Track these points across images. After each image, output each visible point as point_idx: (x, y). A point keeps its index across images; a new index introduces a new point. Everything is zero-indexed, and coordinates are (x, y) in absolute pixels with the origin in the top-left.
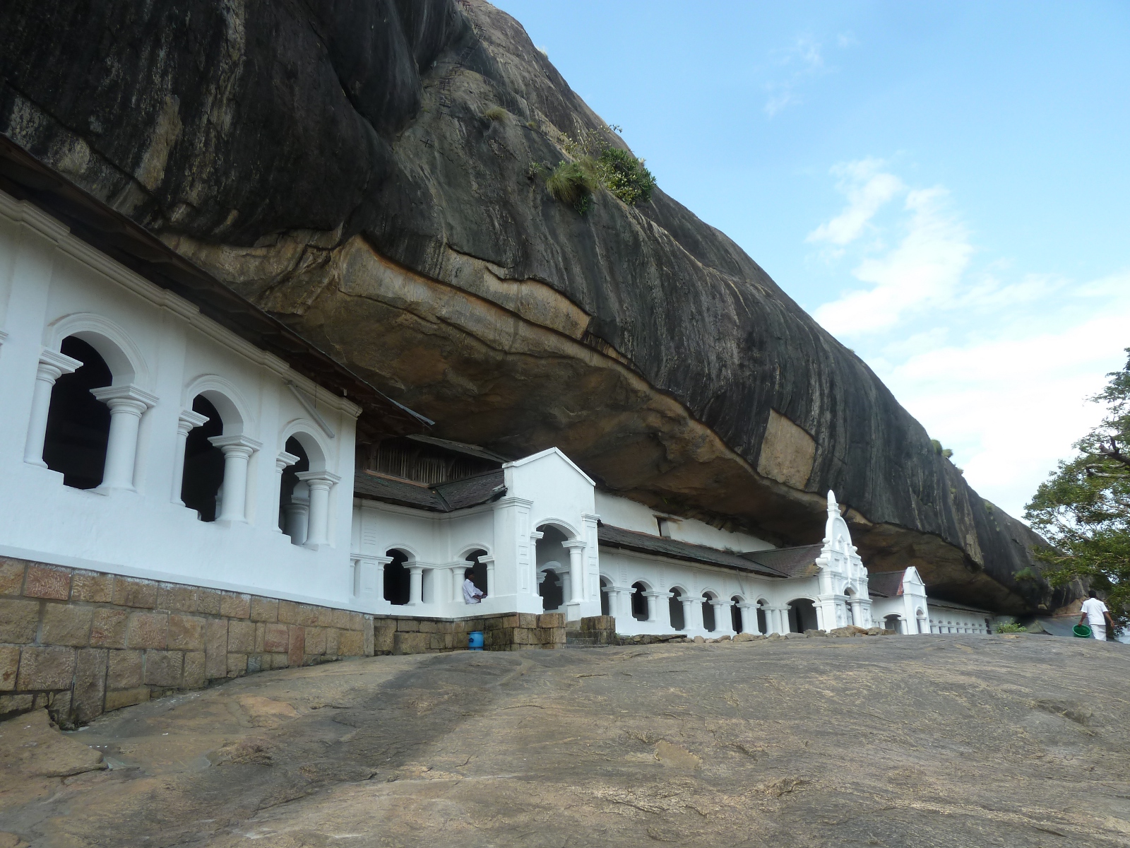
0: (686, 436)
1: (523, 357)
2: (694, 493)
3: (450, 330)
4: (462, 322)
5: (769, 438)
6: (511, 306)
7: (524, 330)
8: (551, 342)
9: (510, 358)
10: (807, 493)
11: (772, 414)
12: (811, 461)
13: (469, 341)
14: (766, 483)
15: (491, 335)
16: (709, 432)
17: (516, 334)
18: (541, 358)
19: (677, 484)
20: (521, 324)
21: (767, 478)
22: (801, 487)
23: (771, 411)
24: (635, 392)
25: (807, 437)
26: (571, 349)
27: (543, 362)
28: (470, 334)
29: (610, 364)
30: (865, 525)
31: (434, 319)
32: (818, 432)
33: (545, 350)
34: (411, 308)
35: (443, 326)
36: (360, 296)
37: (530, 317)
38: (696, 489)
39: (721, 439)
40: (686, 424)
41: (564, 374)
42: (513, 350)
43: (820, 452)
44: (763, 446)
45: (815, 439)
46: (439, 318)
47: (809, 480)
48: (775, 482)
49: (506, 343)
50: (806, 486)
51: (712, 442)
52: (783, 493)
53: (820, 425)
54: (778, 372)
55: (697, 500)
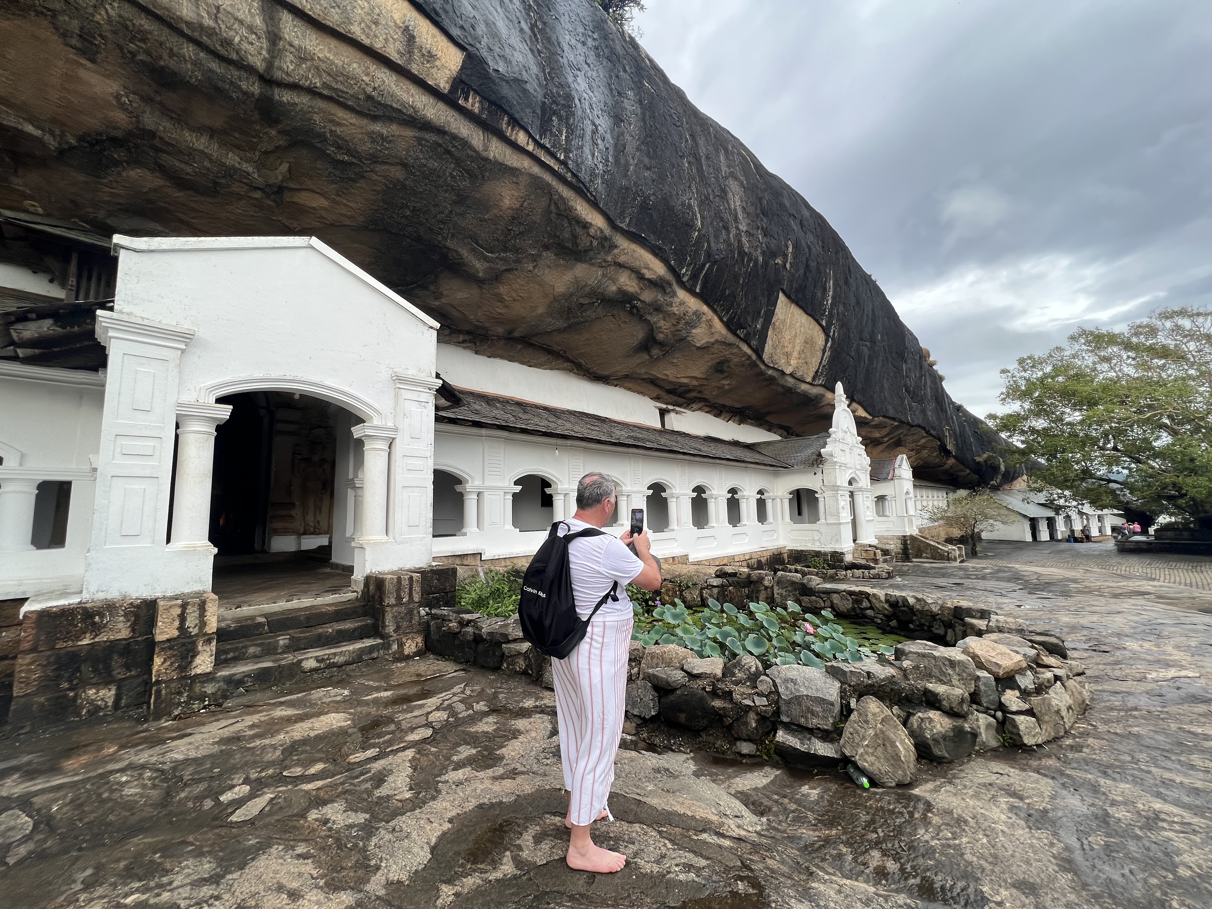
0: (676, 310)
5: (777, 324)
7: (298, 37)
10: (814, 385)
11: (782, 297)
12: (820, 354)
14: (770, 372)
16: (705, 308)
19: (676, 373)
21: (773, 368)
22: (809, 380)
23: (781, 294)
24: (583, 225)
25: (818, 327)
26: (434, 111)
30: (866, 418)
32: (829, 324)
38: (695, 379)
39: (721, 319)
43: (829, 345)
44: (770, 333)
45: (826, 330)
47: (817, 372)
48: (783, 373)
50: (814, 378)
51: (709, 322)
52: (790, 385)
53: (831, 316)
54: (790, 250)
55: (700, 392)
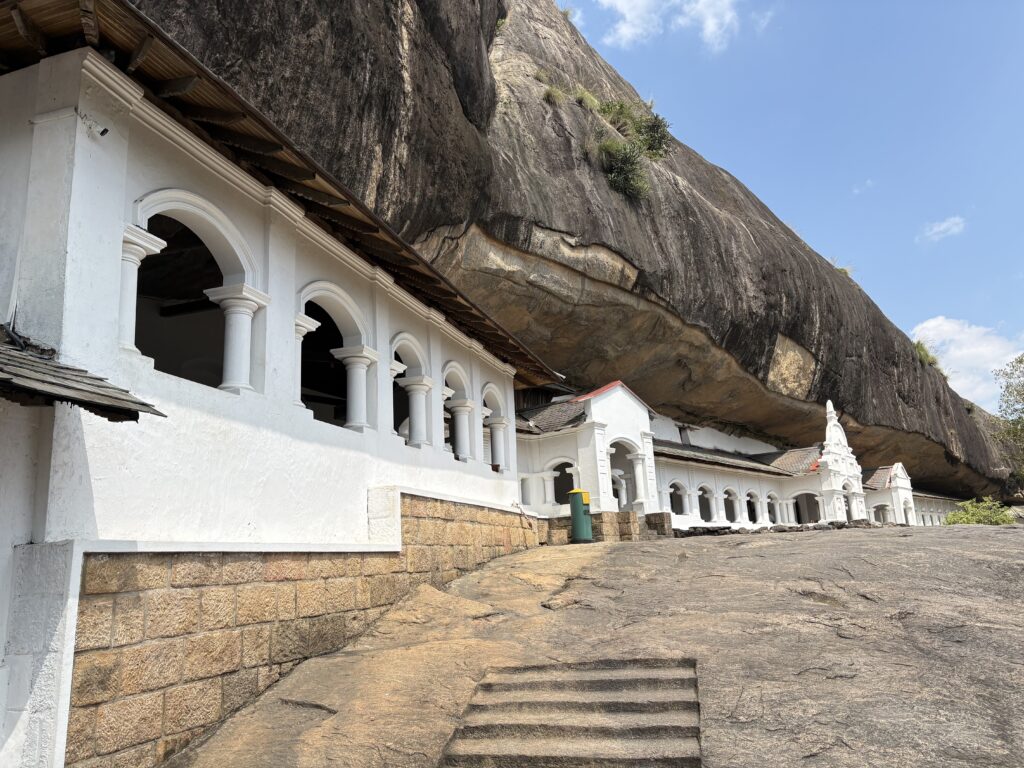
0: (708, 360)
1: (588, 307)
2: (712, 406)
3: (536, 290)
4: (544, 283)
5: (777, 358)
6: (580, 268)
7: (589, 287)
8: (609, 294)
9: (577, 309)
10: (807, 403)
11: (780, 337)
12: (811, 376)
13: (549, 298)
14: (773, 395)
15: (565, 292)
16: (727, 355)
17: (583, 289)
18: (600, 307)
19: (699, 399)
20: (586, 280)
21: (775, 392)
22: (803, 398)
23: (779, 335)
24: (671, 328)
25: (809, 355)
26: (624, 298)
27: (602, 309)
28: (549, 292)
29: (653, 307)
31: (523, 283)
32: (818, 349)
33: (604, 300)
34: (509, 276)
35: (531, 288)
36: (475, 270)
37: (594, 275)
38: (712, 403)
39: (737, 361)
40: (709, 351)
41: (616, 318)
42: (581, 303)
44: (771, 365)
45: (815, 356)
46: (527, 282)
47: (809, 391)
48: (783, 395)
49: (576, 297)
50: (807, 397)
51: (729, 364)
52: (787, 404)
53: (819, 344)
54: (784, 300)
55: (713, 412)
